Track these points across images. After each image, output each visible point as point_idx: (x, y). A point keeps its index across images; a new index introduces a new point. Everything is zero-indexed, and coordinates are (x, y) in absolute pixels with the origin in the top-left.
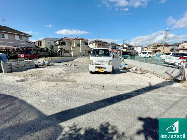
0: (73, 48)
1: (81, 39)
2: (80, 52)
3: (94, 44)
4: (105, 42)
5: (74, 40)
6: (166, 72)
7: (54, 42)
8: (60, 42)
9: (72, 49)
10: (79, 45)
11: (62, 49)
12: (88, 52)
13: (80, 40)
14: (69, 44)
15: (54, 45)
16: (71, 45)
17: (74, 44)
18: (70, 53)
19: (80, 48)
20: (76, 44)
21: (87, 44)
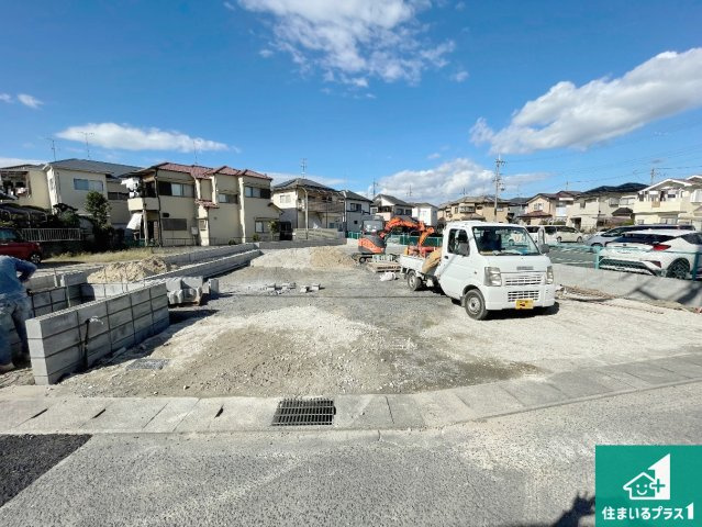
0: (207, 208)
1: (243, 175)
2: (240, 226)
3: (293, 195)
4: (326, 189)
5: (212, 178)
6: (638, 290)
7: (103, 179)
8: (141, 183)
9: (202, 213)
10: (233, 198)
11: (155, 212)
12: (273, 226)
13: (241, 180)
14: (188, 191)
15: (106, 196)
16: (199, 197)
17: (211, 191)
18: (194, 232)
19: (239, 208)
20: (220, 193)
21: (266, 193)
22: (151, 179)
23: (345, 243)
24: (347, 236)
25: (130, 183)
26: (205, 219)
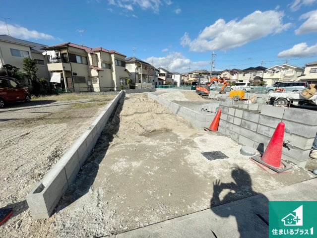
0: (97, 71)
1: (114, 53)
2: (113, 81)
3: (134, 66)
8: (61, 53)
9: (95, 73)
10: (109, 66)
11: (70, 72)
12: (129, 82)
13: (113, 56)
14: (84, 60)
16: (91, 64)
17: (97, 61)
18: (90, 84)
19: (112, 71)
20: (102, 63)
21: (123, 64)
22: (65, 51)
23: (156, 90)
24: (156, 87)
25: (52, 54)
26: (97, 77)
